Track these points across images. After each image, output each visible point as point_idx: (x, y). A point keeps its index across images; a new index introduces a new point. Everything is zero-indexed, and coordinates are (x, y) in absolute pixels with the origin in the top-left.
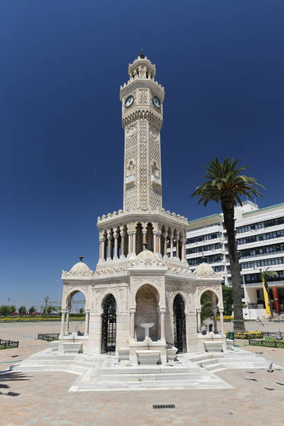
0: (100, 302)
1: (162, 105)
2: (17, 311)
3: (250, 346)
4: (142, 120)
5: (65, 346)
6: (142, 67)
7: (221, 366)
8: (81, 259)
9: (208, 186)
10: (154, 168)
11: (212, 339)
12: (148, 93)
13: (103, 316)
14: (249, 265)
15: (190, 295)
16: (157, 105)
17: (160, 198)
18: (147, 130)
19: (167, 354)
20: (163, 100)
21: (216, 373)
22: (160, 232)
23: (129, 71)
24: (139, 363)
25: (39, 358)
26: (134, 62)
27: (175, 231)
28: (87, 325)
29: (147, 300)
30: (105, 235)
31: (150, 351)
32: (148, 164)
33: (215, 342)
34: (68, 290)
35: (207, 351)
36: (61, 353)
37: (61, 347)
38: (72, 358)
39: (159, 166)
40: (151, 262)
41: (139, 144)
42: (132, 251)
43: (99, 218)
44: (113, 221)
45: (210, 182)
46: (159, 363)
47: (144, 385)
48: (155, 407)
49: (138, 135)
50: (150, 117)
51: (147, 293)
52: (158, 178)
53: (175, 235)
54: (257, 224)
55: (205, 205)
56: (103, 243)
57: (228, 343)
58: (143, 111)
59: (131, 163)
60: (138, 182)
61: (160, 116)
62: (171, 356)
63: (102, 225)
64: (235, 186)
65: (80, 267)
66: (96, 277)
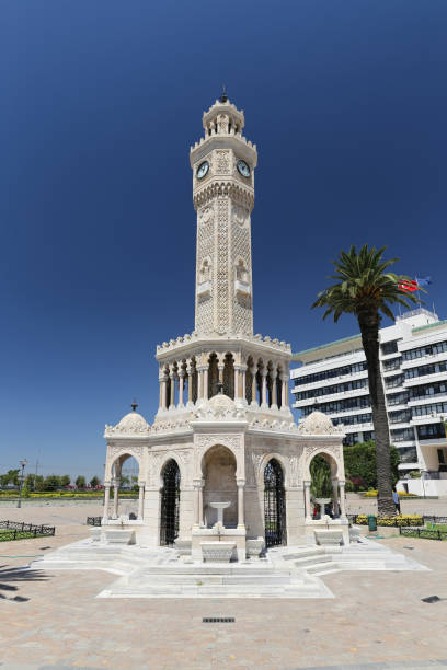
0: (159, 470)
1: (253, 172)
2: (72, 484)
3: (402, 538)
4: (220, 197)
5: (109, 535)
6: (223, 116)
7: (336, 566)
8: (134, 407)
9: (335, 292)
10: (240, 270)
11: (328, 526)
12: (230, 156)
13: (162, 491)
14: (424, 410)
15: (294, 459)
16: (245, 173)
17: (250, 314)
18: (229, 214)
19: (247, 547)
20: (255, 165)
21: (321, 577)
22: (245, 366)
23: (204, 122)
24: (205, 560)
25: (71, 551)
26: (211, 109)
27: (270, 364)
28: (141, 505)
29: (223, 468)
30: (167, 372)
31: (221, 543)
32: (230, 264)
33: (331, 530)
34: (113, 454)
35: (318, 544)
36: (103, 544)
37: (103, 536)
38: (118, 551)
39: (248, 266)
40: (225, 412)
41: (216, 233)
42: (202, 396)
43: (158, 347)
44: (177, 351)
45: (340, 285)
46: (234, 560)
47: (205, 591)
48: (206, 620)
49: (216, 221)
50: (234, 193)
51: (222, 458)
52: (247, 285)
53: (270, 370)
54: (435, 345)
55: (336, 320)
56: (164, 384)
57: (351, 533)
58: (223, 184)
59: (206, 263)
60: (216, 293)
61: (250, 190)
62: (254, 551)
63: (162, 357)
64: (378, 290)
65: (132, 419)
66: (154, 434)
